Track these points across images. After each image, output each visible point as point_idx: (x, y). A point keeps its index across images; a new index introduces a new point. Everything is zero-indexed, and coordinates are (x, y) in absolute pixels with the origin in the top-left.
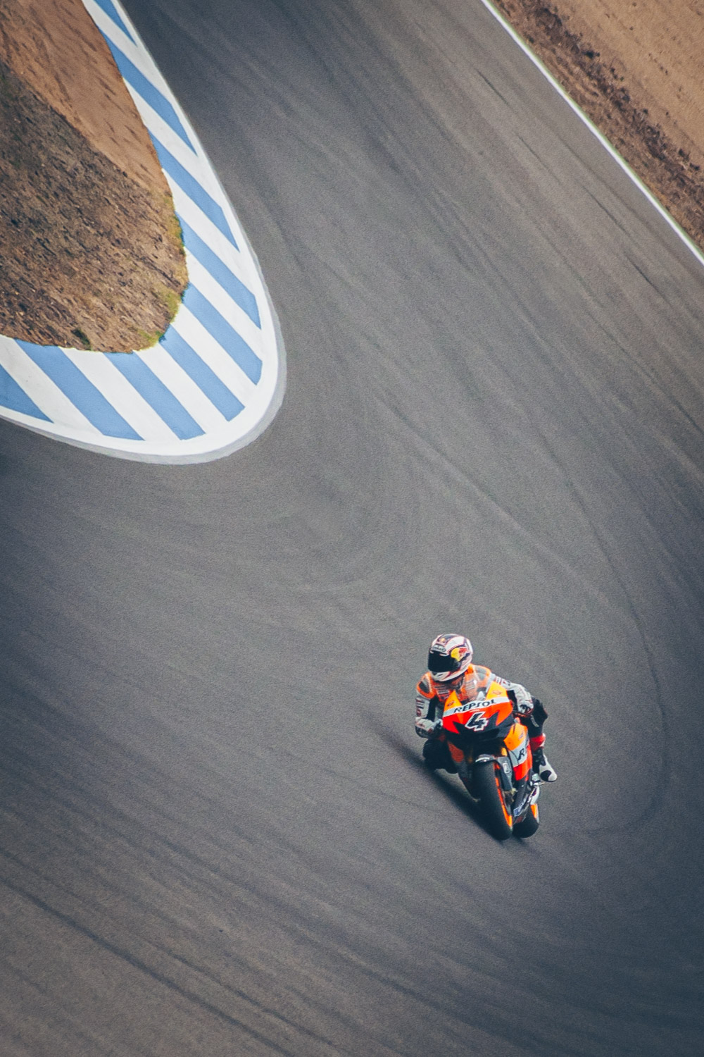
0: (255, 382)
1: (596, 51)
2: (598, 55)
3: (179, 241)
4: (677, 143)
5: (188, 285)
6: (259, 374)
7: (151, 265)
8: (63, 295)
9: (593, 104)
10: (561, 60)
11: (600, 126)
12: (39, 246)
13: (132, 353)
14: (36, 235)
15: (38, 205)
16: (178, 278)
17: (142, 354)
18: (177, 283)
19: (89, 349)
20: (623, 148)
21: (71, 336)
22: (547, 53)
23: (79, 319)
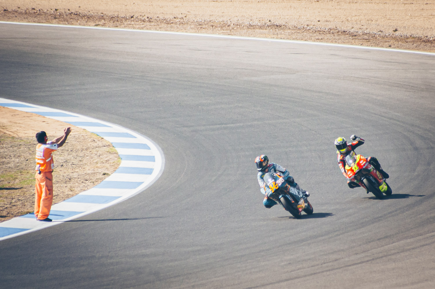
0: (150, 149)
1: (132, 15)
2: (134, 15)
3: (98, 136)
4: (172, 17)
5: (112, 143)
6: (148, 147)
7: (99, 147)
8: (90, 170)
9: (145, 26)
10: (128, 24)
11: (152, 29)
12: (73, 166)
13: (119, 168)
14: (70, 164)
15: (62, 158)
16: (108, 144)
17: (121, 166)
18: (109, 145)
19: (110, 175)
20: (162, 29)
21: (103, 176)
22: (123, 26)
23: (100, 171)
